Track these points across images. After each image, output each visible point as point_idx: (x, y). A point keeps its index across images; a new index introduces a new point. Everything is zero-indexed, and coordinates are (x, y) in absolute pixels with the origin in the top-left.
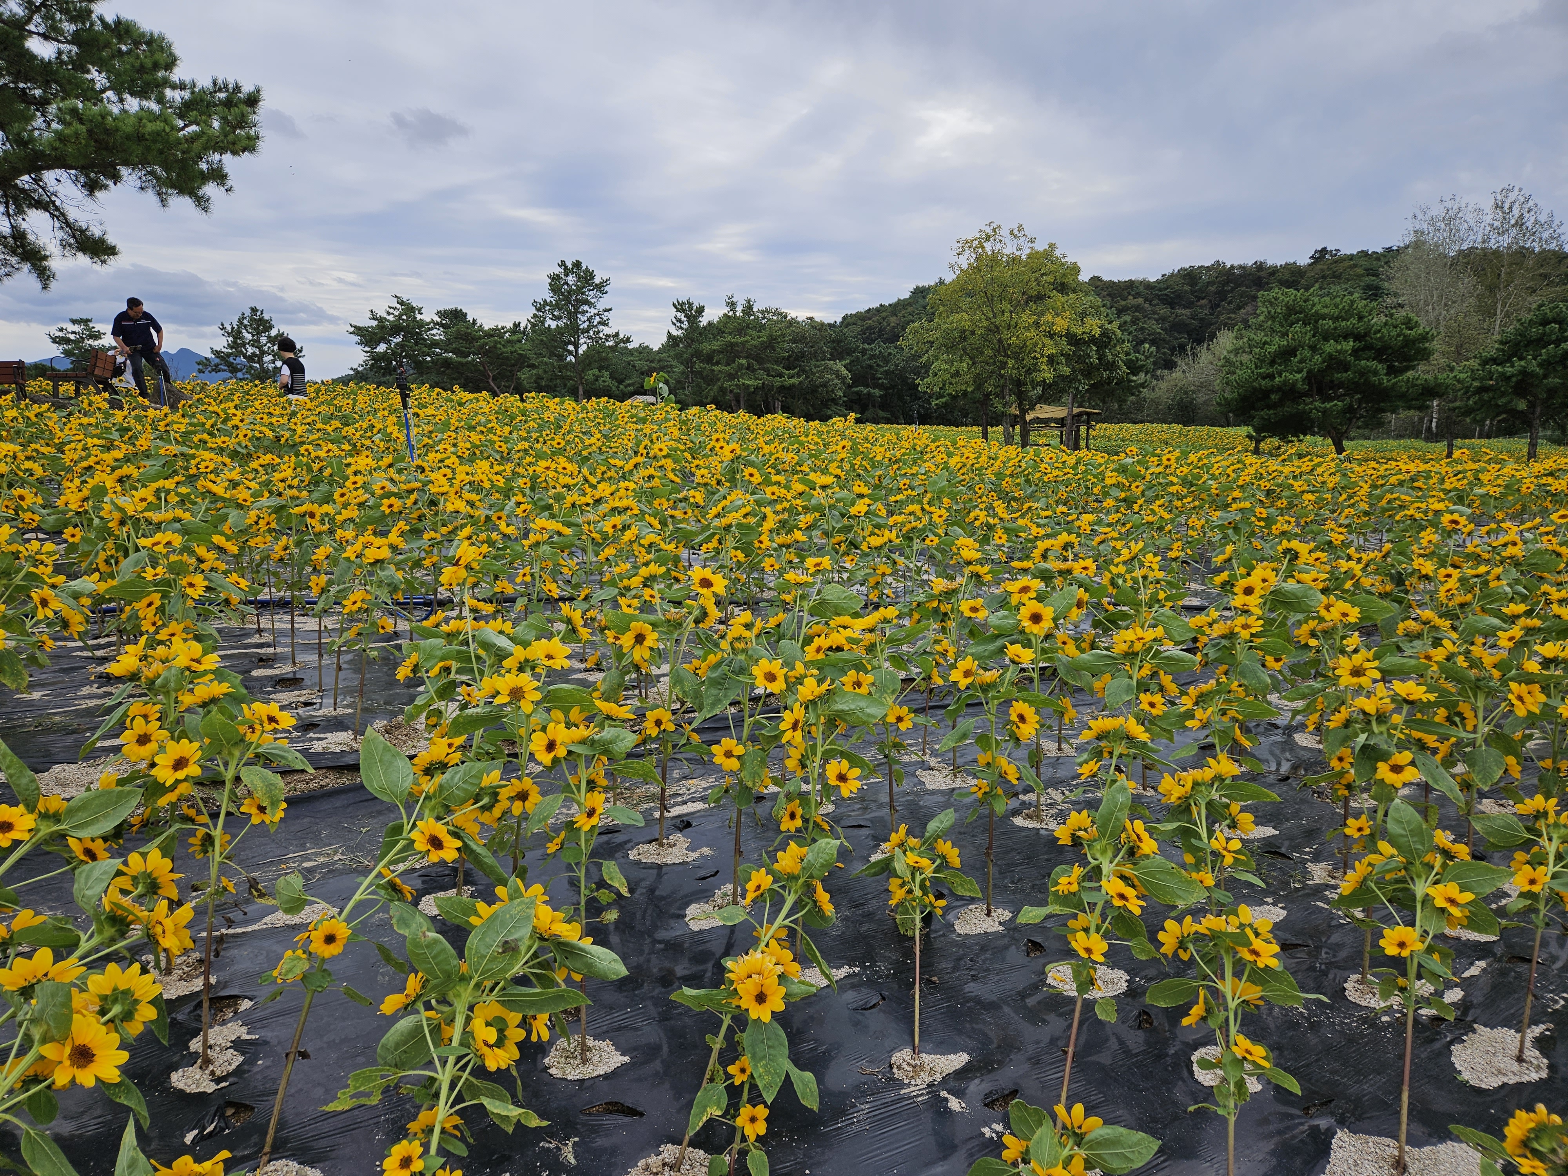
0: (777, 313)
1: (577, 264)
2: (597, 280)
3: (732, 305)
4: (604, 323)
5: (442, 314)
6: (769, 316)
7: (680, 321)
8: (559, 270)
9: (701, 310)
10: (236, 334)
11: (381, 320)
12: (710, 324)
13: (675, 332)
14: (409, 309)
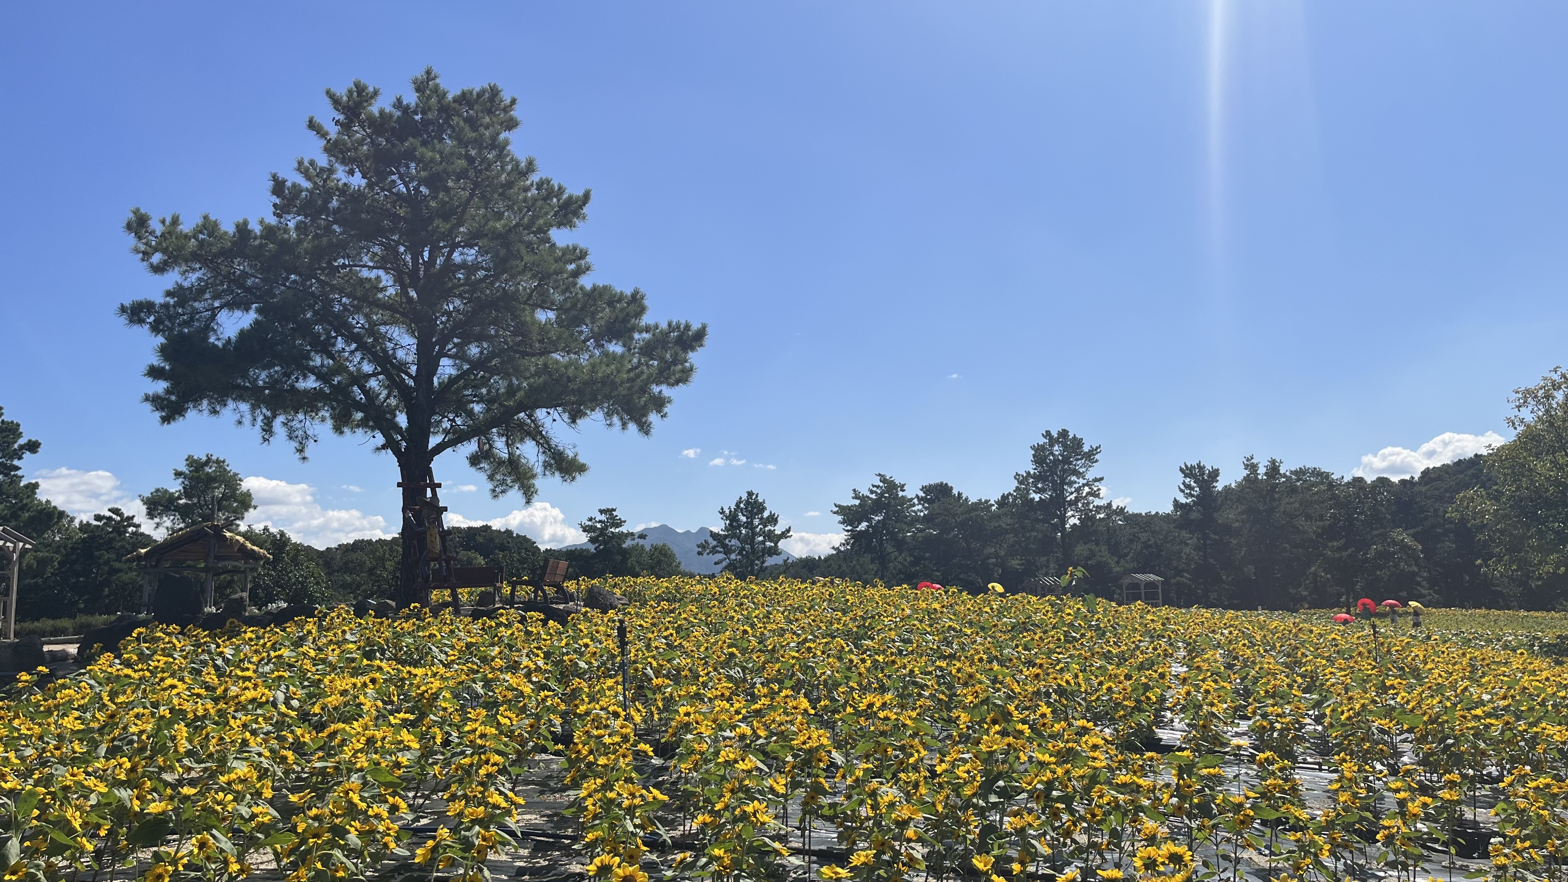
0: (1316, 473)
1: (1064, 434)
2: (1086, 449)
3: (1252, 467)
4: (1096, 495)
5: (927, 489)
6: (1306, 477)
7: (1188, 487)
8: (1043, 441)
9: (1215, 474)
10: (732, 518)
11: (863, 498)
12: (1227, 489)
13: (1183, 500)
14: (891, 486)
